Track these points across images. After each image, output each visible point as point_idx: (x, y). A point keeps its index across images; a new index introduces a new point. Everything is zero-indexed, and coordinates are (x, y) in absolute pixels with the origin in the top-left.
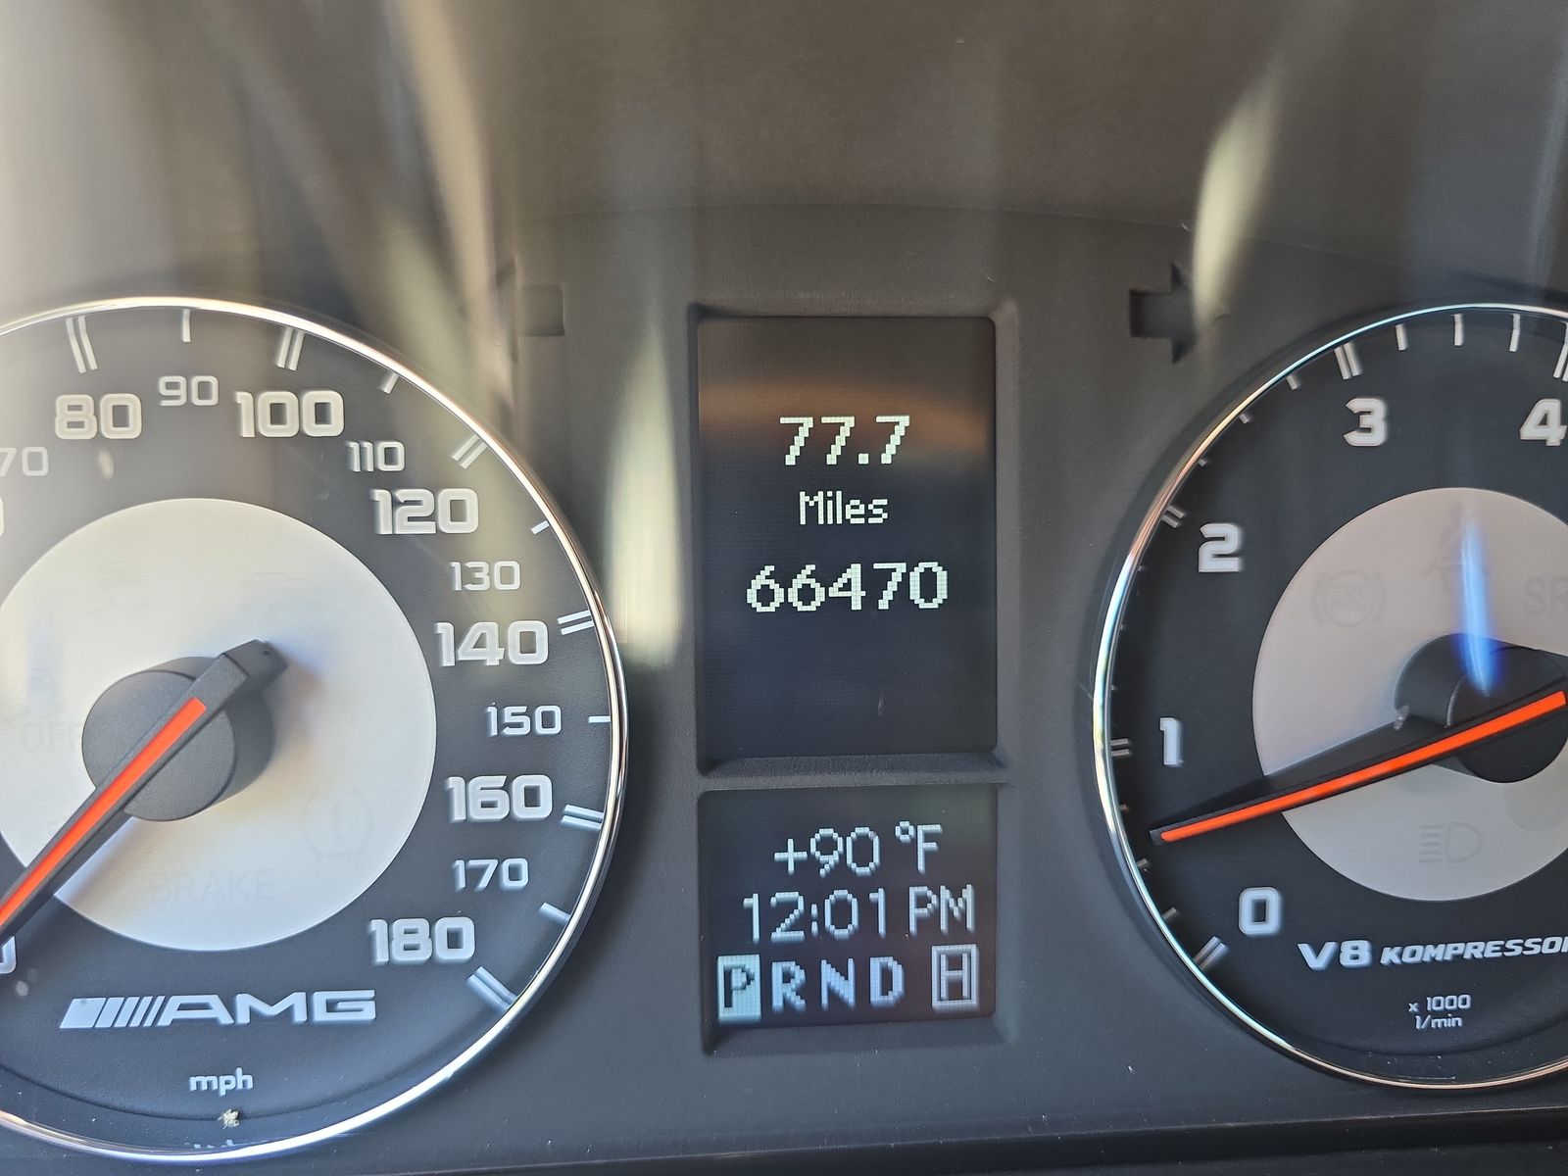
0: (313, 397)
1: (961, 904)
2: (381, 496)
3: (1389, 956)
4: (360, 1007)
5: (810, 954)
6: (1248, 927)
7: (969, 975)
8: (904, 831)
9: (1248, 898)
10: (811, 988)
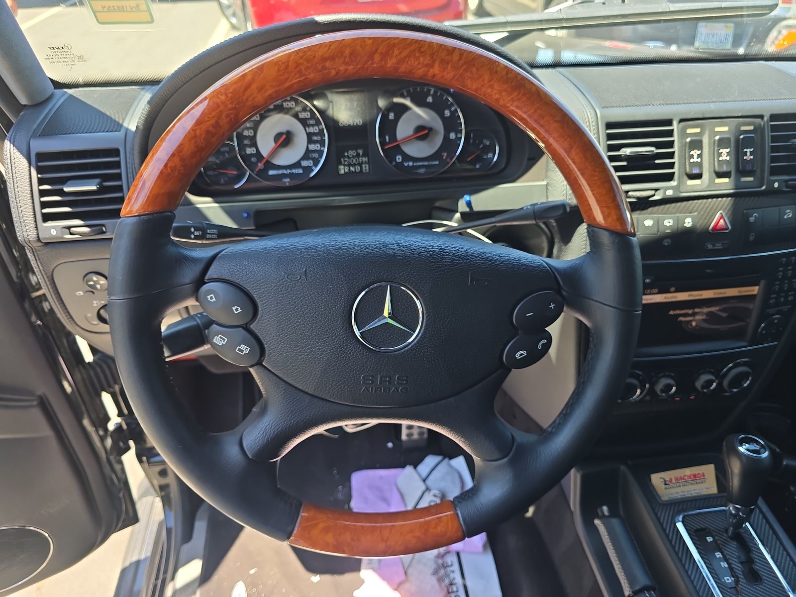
0: (291, 103)
1: (365, 159)
2: (299, 114)
3: (415, 164)
4: (301, 171)
5: (349, 165)
6: (398, 160)
7: (367, 168)
8: (359, 151)
9: (397, 157)
10: (349, 170)
